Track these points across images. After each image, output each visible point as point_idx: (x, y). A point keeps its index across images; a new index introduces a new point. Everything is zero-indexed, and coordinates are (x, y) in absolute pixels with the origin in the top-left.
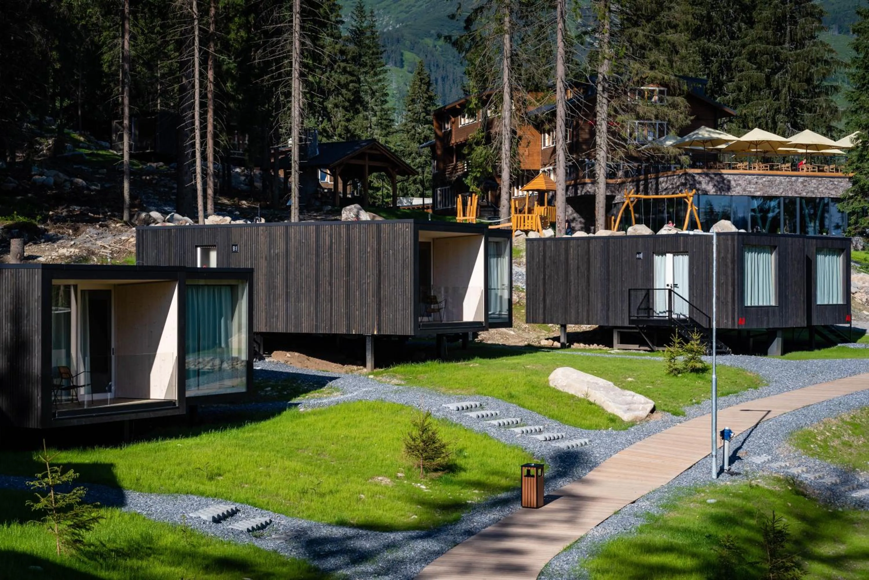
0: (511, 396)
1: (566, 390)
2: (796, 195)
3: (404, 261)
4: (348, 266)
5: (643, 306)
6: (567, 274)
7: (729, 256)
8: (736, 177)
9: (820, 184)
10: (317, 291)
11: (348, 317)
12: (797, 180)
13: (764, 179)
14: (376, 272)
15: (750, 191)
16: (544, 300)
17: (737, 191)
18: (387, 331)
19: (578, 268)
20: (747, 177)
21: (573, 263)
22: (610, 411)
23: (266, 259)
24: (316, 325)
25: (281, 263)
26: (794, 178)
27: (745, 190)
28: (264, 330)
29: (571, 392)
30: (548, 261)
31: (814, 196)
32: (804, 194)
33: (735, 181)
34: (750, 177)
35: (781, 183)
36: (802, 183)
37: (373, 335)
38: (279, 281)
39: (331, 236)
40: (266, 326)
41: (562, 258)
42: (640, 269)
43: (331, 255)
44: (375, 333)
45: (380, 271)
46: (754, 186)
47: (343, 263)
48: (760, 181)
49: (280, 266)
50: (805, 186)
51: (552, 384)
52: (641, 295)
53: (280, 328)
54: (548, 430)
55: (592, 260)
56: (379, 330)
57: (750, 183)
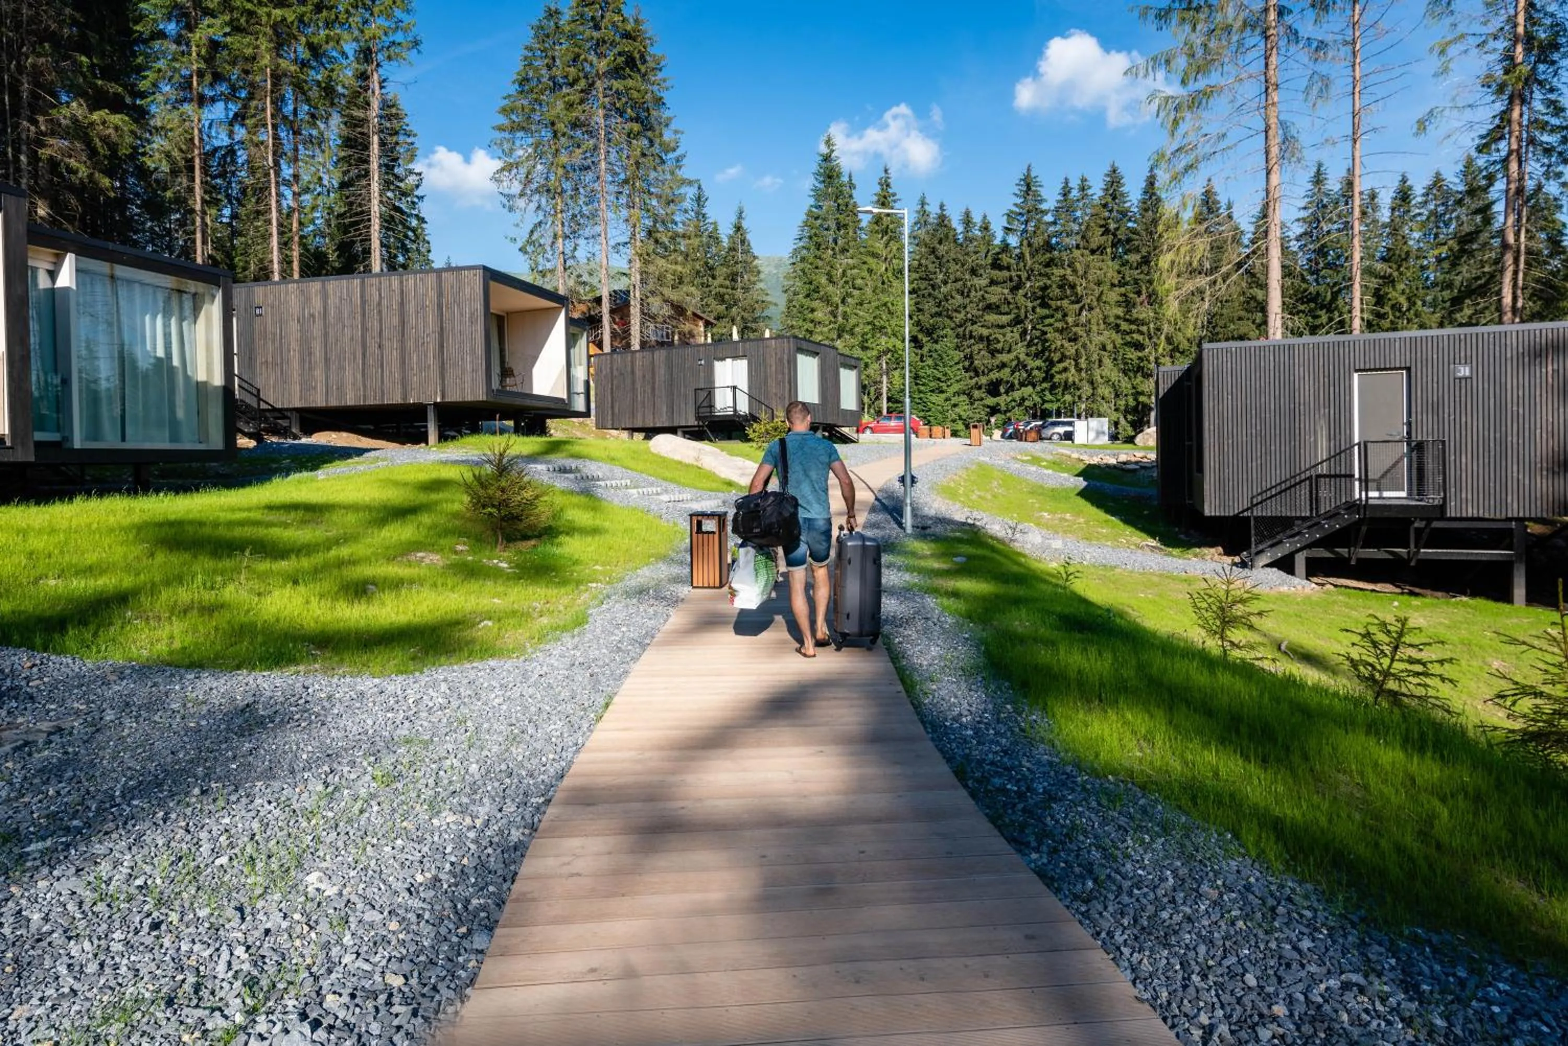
0: (613, 459)
1: (671, 456)
3: (472, 314)
4: (403, 323)
5: (705, 404)
6: (633, 382)
7: (786, 357)
10: (364, 355)
11: (404, 382)
14: (437, 329)
16: (612, 407)
18: (454, 397)
19: (644, 376)
21: (638, 373)
22: (723, 476)
23: (299, 321)
24: (365, 396)
25: (319, 324)
28: (298, 404)
29: (677, 457)
30: (615, 373)
37: (436, 404)
38: (317, 347)
39: (380, 290)
40: (301, 400)
41: (629, 369)
42: (702, 374)
43: (380, 312)
44: (438, 400)
45: (442, 328)
47: (396, 321)
49: (317, 330)
51: (652, 450)
52: (703, 395)
53: (319, 401)
54: (666, 491)
55: (657, 369)
56: (443, 396)
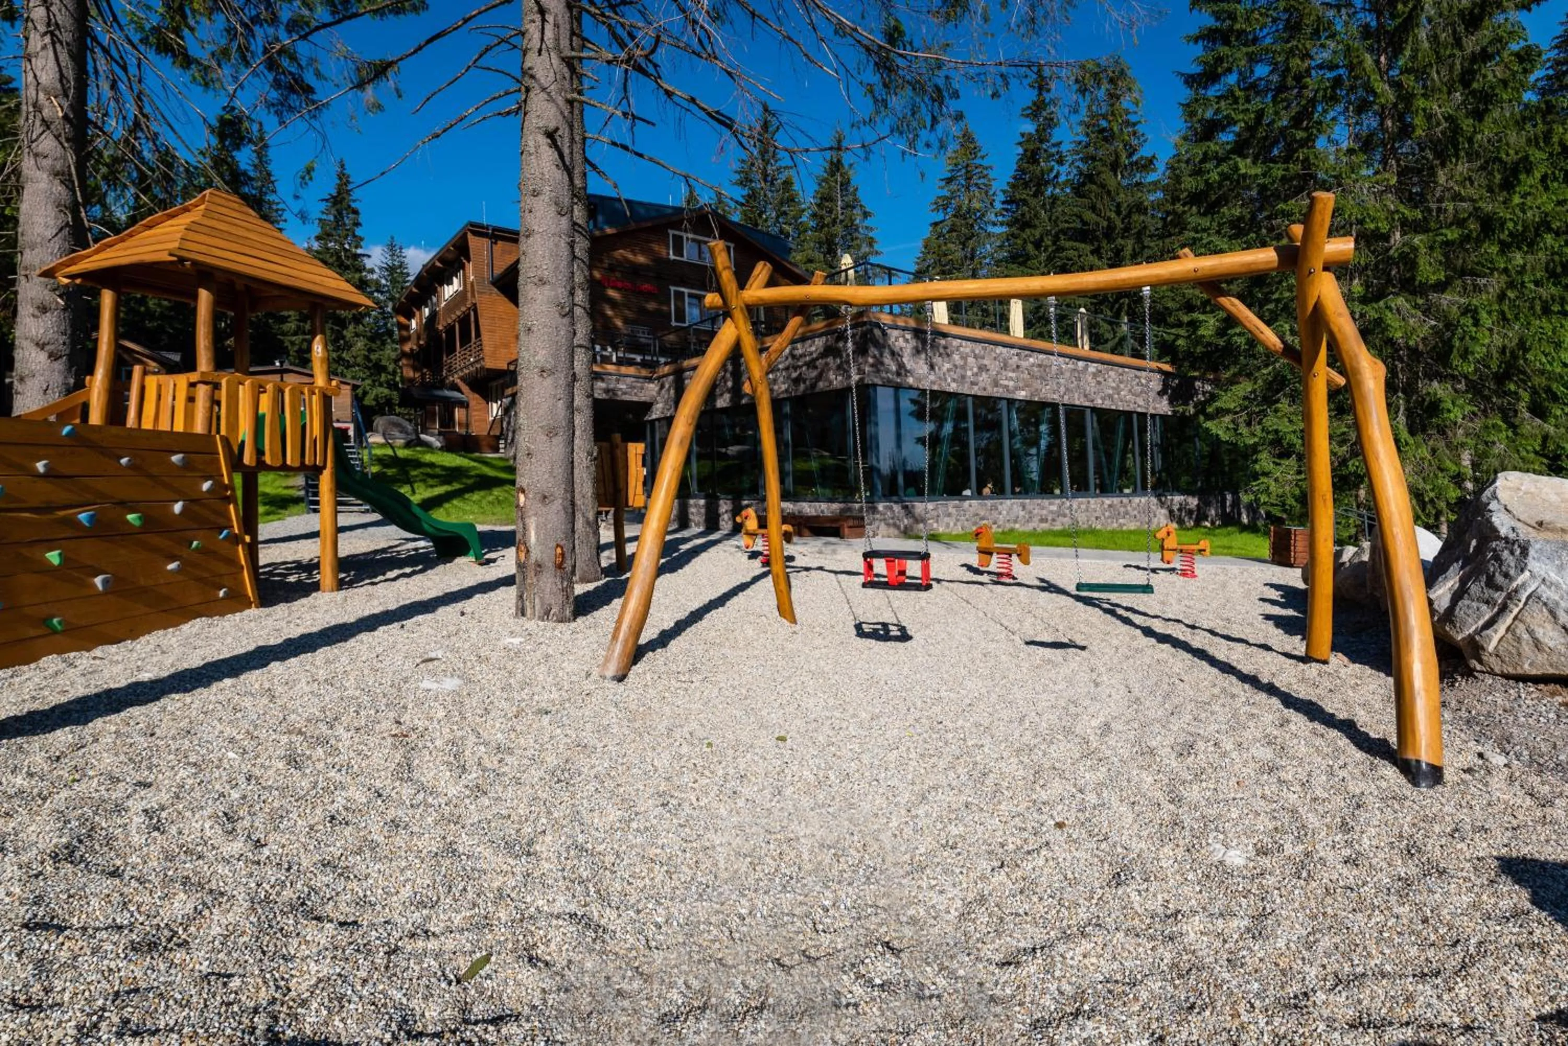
2: (1087, 404)
8: (978, 348)
9: (1121, 382)
12: (1086, 367)
13: (1031, 360)
15: (1006, 387)
17: (981, 385)
20: (999, 349)
26: (1081, 364)
27: (996, 384)
31: (1113, 407)
32: (1099, 403)
33: (976, 357)
34: (1005, 350)
35: (1061, 372)
36: (1095, 375)
46: (1013, 375)
48: (1024, 364)
50: (1099, 383)
57: (1005, 367)
